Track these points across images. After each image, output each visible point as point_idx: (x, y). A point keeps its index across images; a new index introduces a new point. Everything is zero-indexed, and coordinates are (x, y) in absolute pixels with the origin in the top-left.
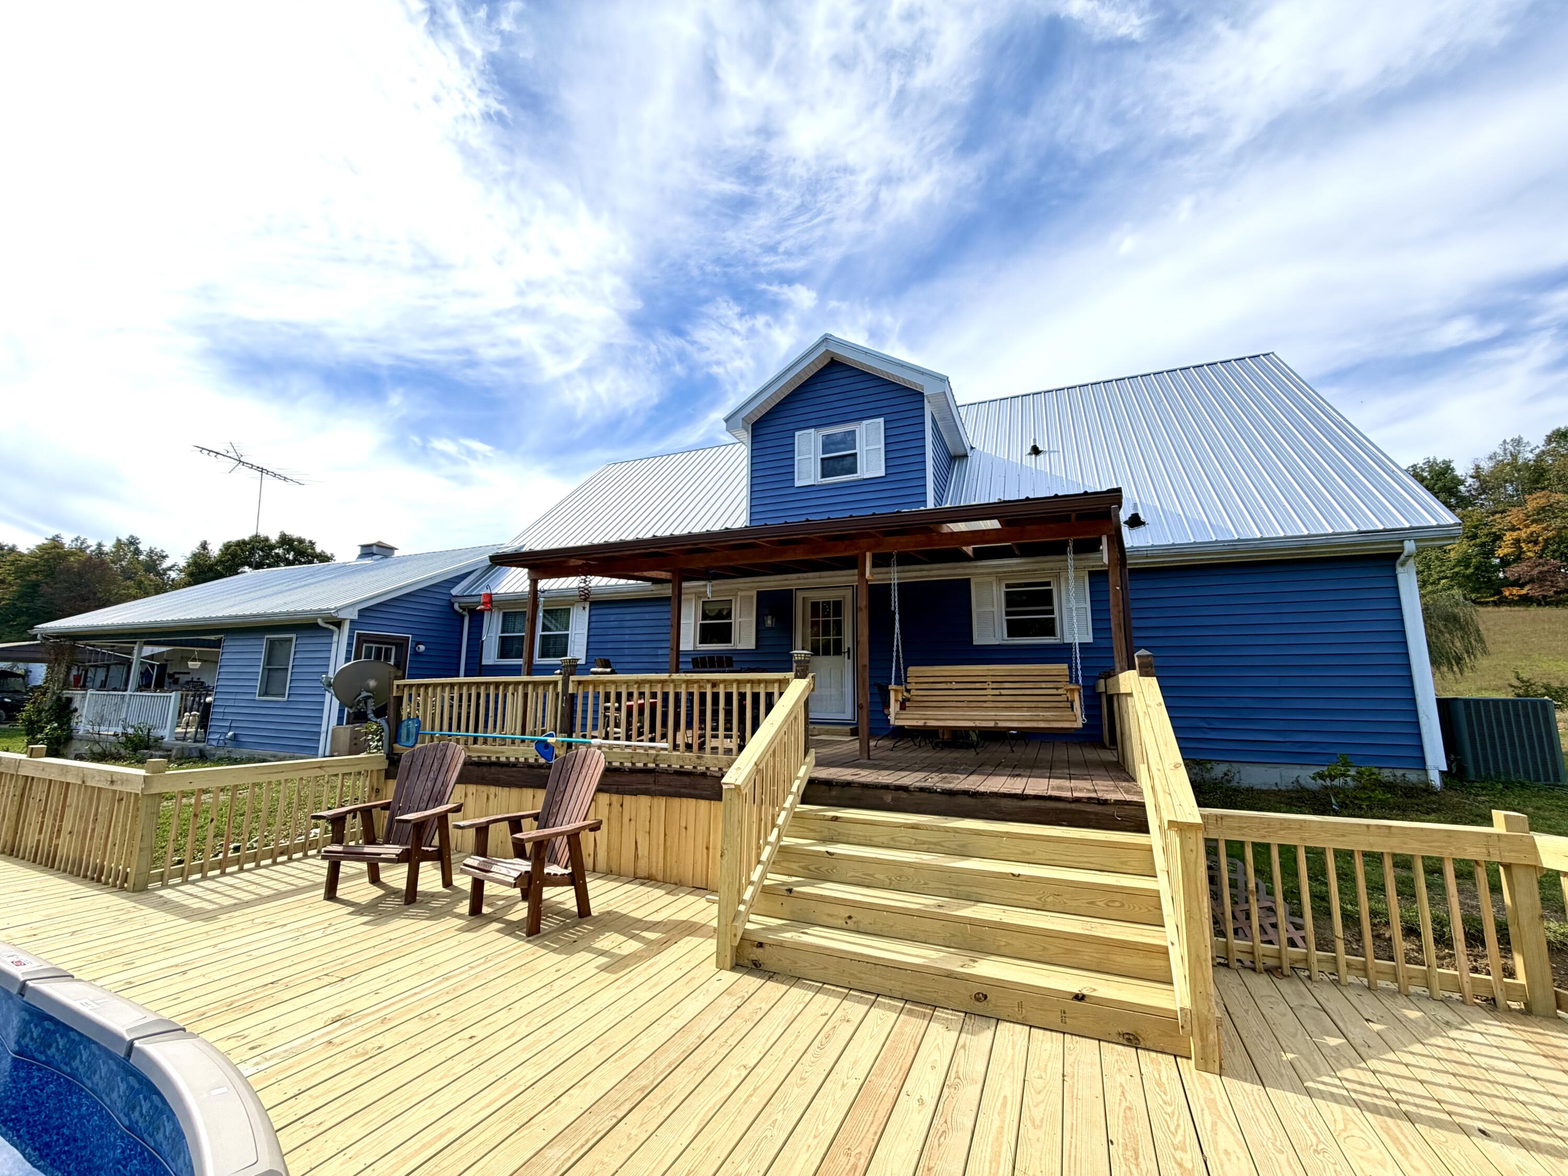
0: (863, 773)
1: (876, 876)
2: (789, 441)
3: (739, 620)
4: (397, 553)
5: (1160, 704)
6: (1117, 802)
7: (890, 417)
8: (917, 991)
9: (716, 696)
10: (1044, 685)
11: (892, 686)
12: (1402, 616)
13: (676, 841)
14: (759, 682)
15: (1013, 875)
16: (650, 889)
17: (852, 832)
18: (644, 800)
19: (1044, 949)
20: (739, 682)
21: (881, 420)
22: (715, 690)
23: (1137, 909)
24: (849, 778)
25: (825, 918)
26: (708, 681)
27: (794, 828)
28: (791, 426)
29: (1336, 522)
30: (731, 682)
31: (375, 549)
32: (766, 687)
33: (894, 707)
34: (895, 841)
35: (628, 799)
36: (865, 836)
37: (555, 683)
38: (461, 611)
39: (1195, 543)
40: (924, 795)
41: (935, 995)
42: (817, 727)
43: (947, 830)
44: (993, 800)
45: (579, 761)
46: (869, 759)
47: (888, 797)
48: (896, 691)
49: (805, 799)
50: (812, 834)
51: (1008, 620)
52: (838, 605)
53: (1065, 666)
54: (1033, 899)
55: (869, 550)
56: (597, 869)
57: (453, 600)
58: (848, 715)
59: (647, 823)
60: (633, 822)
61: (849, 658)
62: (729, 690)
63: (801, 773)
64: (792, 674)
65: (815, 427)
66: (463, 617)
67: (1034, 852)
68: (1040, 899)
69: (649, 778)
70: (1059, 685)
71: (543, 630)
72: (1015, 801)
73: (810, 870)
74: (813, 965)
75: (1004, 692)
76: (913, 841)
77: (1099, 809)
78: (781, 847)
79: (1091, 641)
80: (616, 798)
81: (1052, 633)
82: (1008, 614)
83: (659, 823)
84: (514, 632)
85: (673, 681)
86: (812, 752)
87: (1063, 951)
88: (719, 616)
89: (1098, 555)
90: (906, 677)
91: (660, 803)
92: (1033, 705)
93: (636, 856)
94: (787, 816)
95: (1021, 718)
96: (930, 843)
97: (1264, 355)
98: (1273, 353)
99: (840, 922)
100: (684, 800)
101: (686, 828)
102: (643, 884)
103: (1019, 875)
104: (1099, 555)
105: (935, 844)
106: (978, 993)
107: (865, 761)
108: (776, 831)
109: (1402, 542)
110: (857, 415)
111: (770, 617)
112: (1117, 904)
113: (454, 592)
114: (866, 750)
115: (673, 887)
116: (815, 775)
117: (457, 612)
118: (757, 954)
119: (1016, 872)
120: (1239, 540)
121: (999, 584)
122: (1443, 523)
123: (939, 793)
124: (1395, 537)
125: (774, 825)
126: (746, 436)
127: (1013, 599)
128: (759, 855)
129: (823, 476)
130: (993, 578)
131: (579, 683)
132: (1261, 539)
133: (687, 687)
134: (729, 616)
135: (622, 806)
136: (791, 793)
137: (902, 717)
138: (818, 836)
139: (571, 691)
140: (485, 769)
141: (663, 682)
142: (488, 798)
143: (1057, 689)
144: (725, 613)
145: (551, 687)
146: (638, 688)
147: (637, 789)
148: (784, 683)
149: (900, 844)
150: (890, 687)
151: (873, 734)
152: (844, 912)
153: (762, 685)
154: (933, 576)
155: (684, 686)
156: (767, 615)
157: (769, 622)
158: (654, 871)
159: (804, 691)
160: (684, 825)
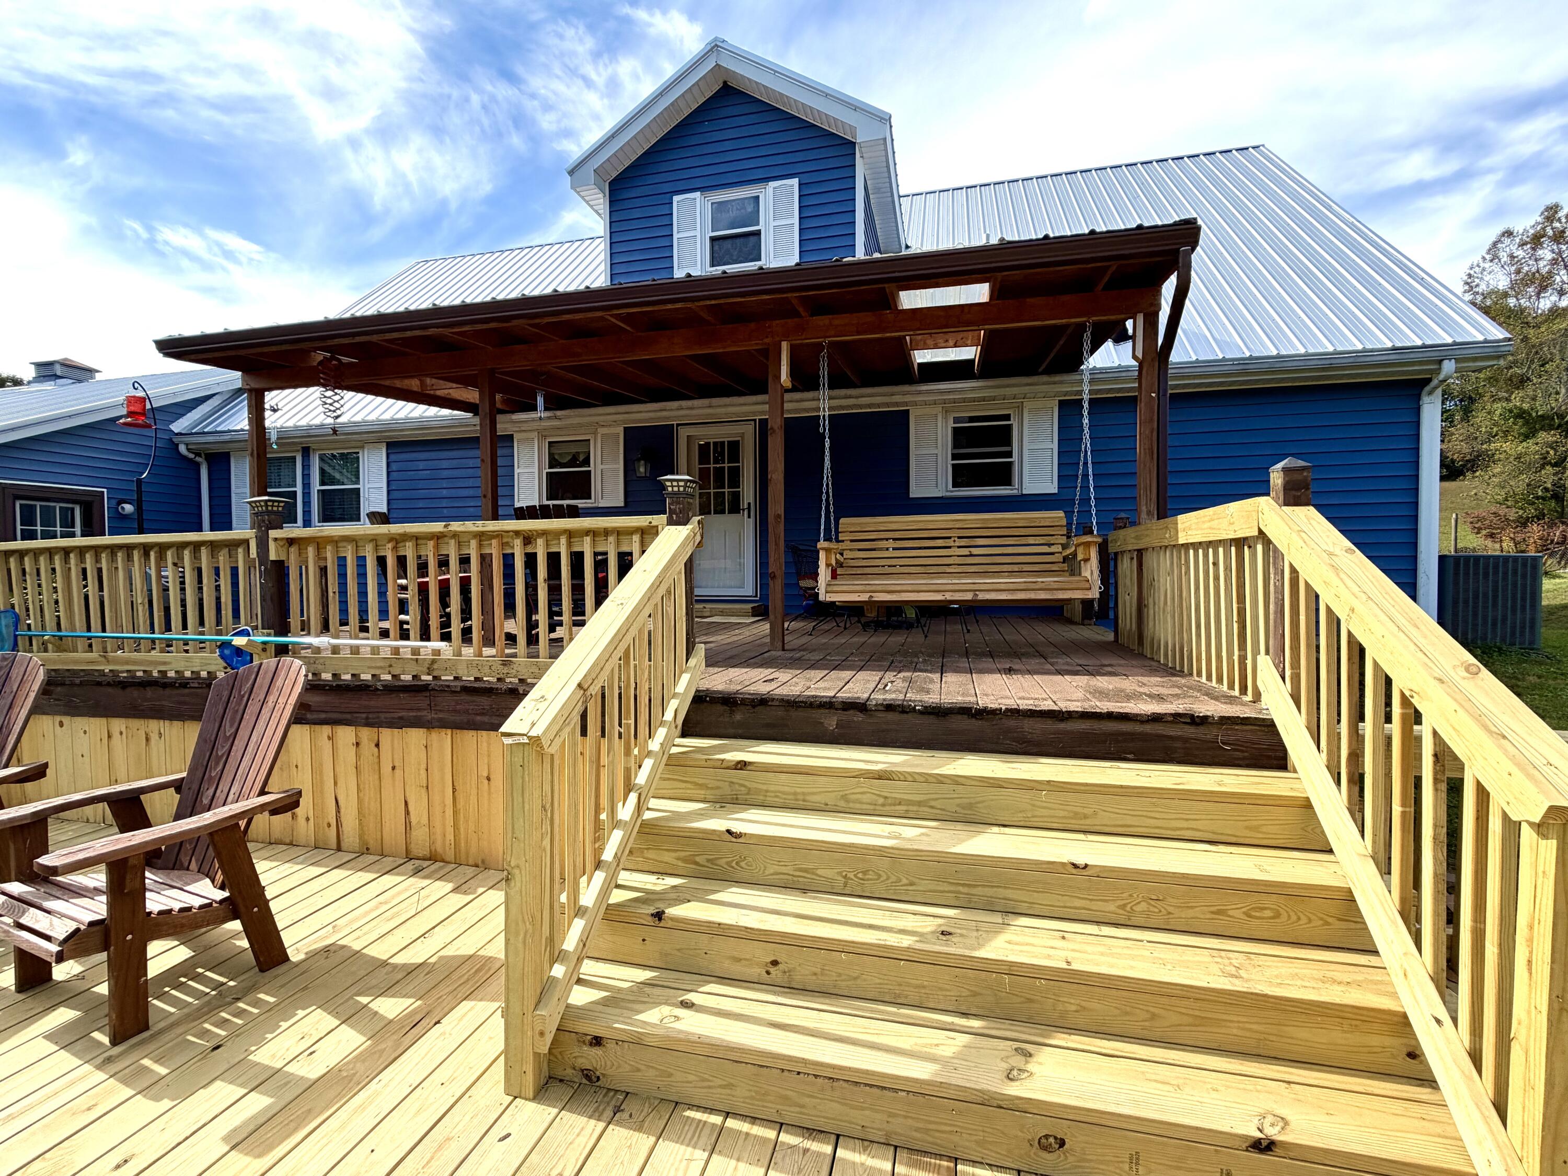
0: (783, 675)
1: (819, 872)
2: (664, 210)
3: (600, 467)
4: (98, 376)
5: (1348, 550)
6: (1225, 720)
7: (807, 178)
8: (917, 1130)
9: (531, 560)
10: (1031, 540)
11: (822, 544)
12: (1418, 457)
13: (473, 799)
14: (607, 532)
15: (1075, 866)
16: (428, 882)
17: (772, 788)
18: (416, 736)
19: (1154, 1016)
20: (571, 534)
21: (795, 182)
22: (530, 550)
23: (1304, 920)
24: (764, 689)
25: (727, 964)
26: (517, 533)
27: (667, 784)
28: (667, 188)
29: (1366, 337)
30: (557, 534)
31: (58, 370)
32: (618, 543)
33: (824, 573)
34: (848, 801)
35: (387, 735)
36: (795, 794)
37: (246, 542)
38: (191, 456)
39: (1197, 361)
40: (891, 716)
41: (955, 1138)
42: (709, 606)
43: (941, 780)
44: (1012, 723)
45: (263, 681)
46: (783, 650)
47: (831, 722)
48: (828, 551)
49: (689, 729)
50: (701, 793)
51: (953, 465)
52: (734, 448)
53: (1061, 514)
54: (1112, 907)
55: (786, 337)
56: (344, 846)
57: (176, 440)
58: (748, 590)
59: (423, 772)
60: (398, 772)
61: (749, 517)
62: (554, 549)
63: (681, 688)
64: (663, 518)
65: (701, 189)
66: (198, 465)
67: (1095, 813)
68: (1123, 907)
69: (421, 701)
70: (1051, 540)
71: (323, 483)
72: (1049, 722)
73: (697, 863)
74: (704, 1080)
75: (975, 551)
76: (881, 801)
77: (1190, 731)
78: (644, 824)
79: (1056, 491)
80: (366, 734)
81: (1008, 482)
82: (954, 457)
83: (442, 770)
84: (280, 486)
85: (455, 535)
86: (700, 650)
87: (1191, 1020)
88: (573, 462)
89: (1074, 377)
90: (837, 532)
91: (443, 739)
92: (1016, 568)
93: (408, 825)
94: (654, 768)
95: (1011, 586)
96: (910, 803)
97: (1253, 148)
98: (1263, 146)
99: (756, 972)
100: (484, 733)
101: (489, 779)
102: (416, 872)
103: (1086, 866)
104: (1078, 377)
105: (919, 804)
106: (1047, 1137)
107: (780, 653)
108: (633, 797)
109: (1440, 362)
110: (760, 174)
111: (642, 462)
112: (1268, 913)
113: (178, 426)
114: (778, 635)
115: (470, 871)
116: (705, 685)
117: (184, 458)
118: (591, 1057)
119: (1081, 861)
120: (1251, 358)
121: (946, 418)
122: (1490, 338)
123: (920, 712)
124: (1435, 355)
125: (629, 787)
126: (602, 201)
127: (962, 437)
128: (598, 851)
129: (712, 265)
130: (938, 409)
131: (291, 542)
132: (1278, 356)
133: (480, 546)
134: (586, 462)
135: (377, 745)
136: (662, 723)
137: (835, 588)
138: (710, 795)
139: (273, 556)
140: (135, 693)
141: (438, 538)
142: (147, 739)
143: (1050, 545)
144: (582, 458)
145: (240, 550)
146: (395, 548)
147: (401, 718)
148: (648, 535)
149: (858, 806)
150: (819, 546)
151: (791, 612)
152: (765, 954)
153: (611, 539)
154: (860, 407)
155: (474, 543)
156: (639, 460)
157: (642, 469)
158: (439, 847)
159: (683, 545)
160: (485, 774)
